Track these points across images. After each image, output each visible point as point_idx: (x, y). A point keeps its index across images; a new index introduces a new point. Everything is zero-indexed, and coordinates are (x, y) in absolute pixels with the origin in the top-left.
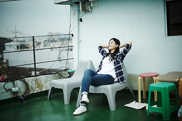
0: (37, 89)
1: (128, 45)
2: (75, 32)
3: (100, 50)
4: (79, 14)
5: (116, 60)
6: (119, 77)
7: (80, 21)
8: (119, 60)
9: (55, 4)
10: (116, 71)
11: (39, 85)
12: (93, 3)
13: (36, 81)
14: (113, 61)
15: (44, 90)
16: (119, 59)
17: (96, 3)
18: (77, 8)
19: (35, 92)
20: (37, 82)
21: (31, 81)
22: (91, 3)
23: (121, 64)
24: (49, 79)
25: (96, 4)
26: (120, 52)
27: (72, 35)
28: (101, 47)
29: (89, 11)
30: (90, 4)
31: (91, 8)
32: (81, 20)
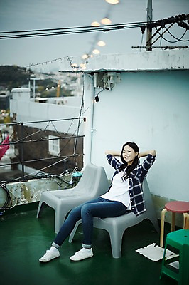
0: (24, 200)
1: (150, 156)
3: (110, 161)
5: (133, 178)
6: (135, 205)
7: (95, 100)
8: (138, 179)
10: (131, 196)
11: (27, 194)
12: (114, 79)
13: (23, 188)
14: (128, 180)
15: (34, 201)
16: (137, 177)
17: (119, 78)
19: (21, 204)
20: (25, 190)
21: (15, 188)
22: (111, 78)
23: (140, 185)
24: (42, 185)
25: (119, 80)
26: (139, 166)
28: (110, 156)
29: (108, 89)
31: (111, 83)
32: (97, 99)
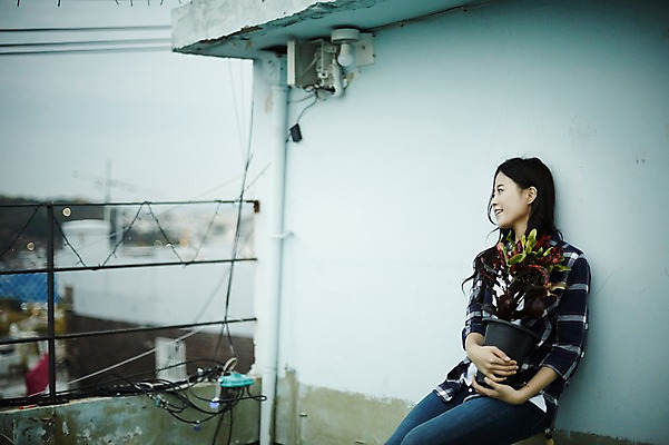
2: (266, 192)
4: (288, 103)
7: (291, 139)
9: (175, 50)
12: (352, 50)
13: (52, 426)
17: (370, 51)
18: (276, 77)
20: (57, 433)
22: (344, 47)
24: (119, 418)
25: (367, 56)
27: (257, 204)
29: (333, 90)
30: (337, 54)
31: (343, 72)
32: (296, 134)
